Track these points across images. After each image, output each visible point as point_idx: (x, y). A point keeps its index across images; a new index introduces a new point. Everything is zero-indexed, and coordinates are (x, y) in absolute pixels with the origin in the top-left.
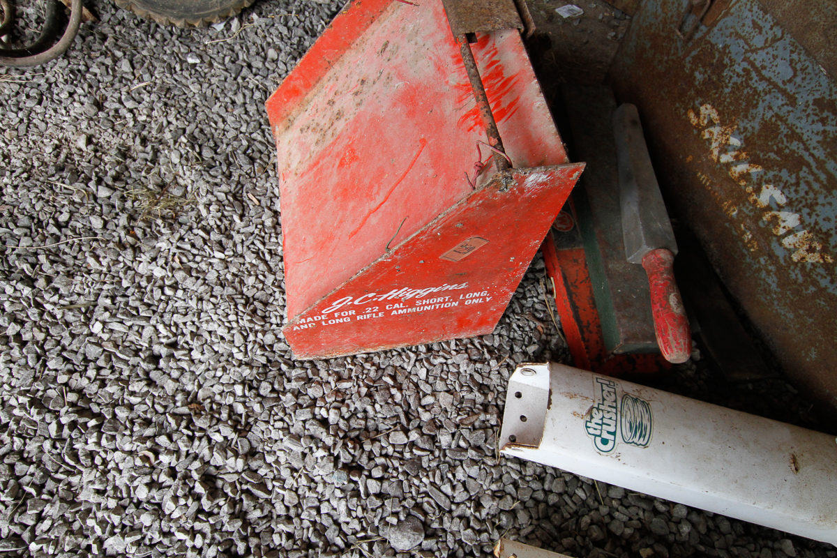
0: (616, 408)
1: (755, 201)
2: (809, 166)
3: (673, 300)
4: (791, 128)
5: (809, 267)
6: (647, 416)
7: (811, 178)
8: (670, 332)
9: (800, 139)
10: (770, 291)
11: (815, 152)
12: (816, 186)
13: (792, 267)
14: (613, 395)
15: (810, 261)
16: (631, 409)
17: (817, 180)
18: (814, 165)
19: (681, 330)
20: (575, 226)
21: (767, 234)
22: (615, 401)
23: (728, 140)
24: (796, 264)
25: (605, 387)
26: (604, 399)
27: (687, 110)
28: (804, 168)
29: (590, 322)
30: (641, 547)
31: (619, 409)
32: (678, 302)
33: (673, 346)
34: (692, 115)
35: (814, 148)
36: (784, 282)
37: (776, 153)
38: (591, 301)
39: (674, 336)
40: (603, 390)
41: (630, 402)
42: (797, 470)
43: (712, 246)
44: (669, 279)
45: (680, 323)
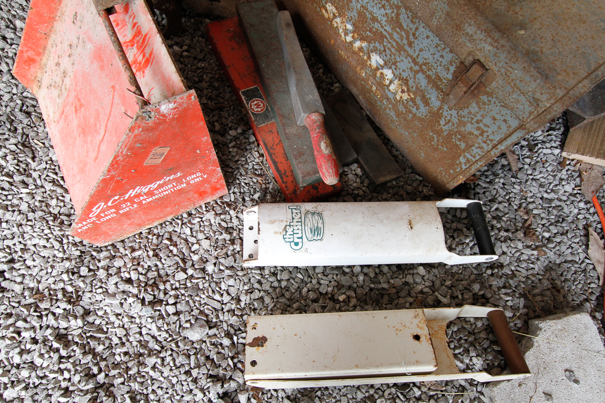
0: (301, 222)
1: (370, 65)
2: (386, 38)
3: (323, 145)
4: (371, 14)
5: (405, 102)
6: (321, 221)
7: (389, 46)
8: (323, 167)
9: (377, 21)
10: (394, 121)
11: (386, 28)
12: (393, 50)
13: (398, 104)
14: (299, 214)
15: (405, 98)
16: (311, 220)
17: (392, 46)
18: (388, 36)
19: (329, 164)
20: (267, 107)
21: (381, 85)
22: (301, 218)
23: (345, 26)
24: (399, 101)
25: (294, 211)
26: (293, 219)
27: (320, 8)
28: (385, 40)
29: (286, 170)
30: (339, 295)
31: (303, 222)
32: (327, 146)
33: (326, 175)
34: (324, 11)
35: (385, 26)
36: (398, 114)
37: (370, 32)
38: (285, 156)
39: (326, 168)
40: (292, 213)
41: (310, 216)
42: (411, 228)
43: (361, 98)
44: (320, 132)
45: (329, 160)
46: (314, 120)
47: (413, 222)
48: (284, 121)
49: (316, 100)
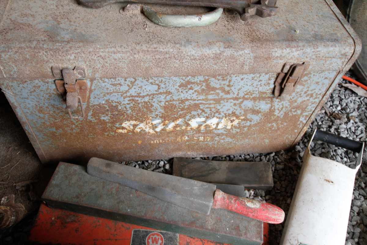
1: (192, 129)
2: (201, 103)
3: (250, 204)
4: (179, 100)
5: (237, 126)
7: (207, 106)
8: (270, 216)
9: (187, 100)
10: (231, 143)
11: (199, 98)
12: (212, 106)
13: (231, 130)
15: (235, 124)
17: (210, 104)
18: (204, 102)
19: (270, 210)
20: (161, 233)
21: (209, 131)
23: (152, 124)
24: (232, 129)
27: (115, 132)
28: (200, 105)
32: (252, 202)
34: (120, 131)
35: (197, 98)
36: (233, 136)
37: (182, 111)
39: (273, 214)
42: (332, 182)
43: (189, 153)
44: (235, 200)
45: (266, 208)
46: (221, 198)
47: (328, 179)
48: (198, 225)
49: (202, 186)
